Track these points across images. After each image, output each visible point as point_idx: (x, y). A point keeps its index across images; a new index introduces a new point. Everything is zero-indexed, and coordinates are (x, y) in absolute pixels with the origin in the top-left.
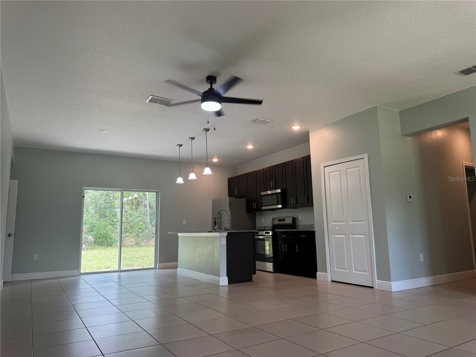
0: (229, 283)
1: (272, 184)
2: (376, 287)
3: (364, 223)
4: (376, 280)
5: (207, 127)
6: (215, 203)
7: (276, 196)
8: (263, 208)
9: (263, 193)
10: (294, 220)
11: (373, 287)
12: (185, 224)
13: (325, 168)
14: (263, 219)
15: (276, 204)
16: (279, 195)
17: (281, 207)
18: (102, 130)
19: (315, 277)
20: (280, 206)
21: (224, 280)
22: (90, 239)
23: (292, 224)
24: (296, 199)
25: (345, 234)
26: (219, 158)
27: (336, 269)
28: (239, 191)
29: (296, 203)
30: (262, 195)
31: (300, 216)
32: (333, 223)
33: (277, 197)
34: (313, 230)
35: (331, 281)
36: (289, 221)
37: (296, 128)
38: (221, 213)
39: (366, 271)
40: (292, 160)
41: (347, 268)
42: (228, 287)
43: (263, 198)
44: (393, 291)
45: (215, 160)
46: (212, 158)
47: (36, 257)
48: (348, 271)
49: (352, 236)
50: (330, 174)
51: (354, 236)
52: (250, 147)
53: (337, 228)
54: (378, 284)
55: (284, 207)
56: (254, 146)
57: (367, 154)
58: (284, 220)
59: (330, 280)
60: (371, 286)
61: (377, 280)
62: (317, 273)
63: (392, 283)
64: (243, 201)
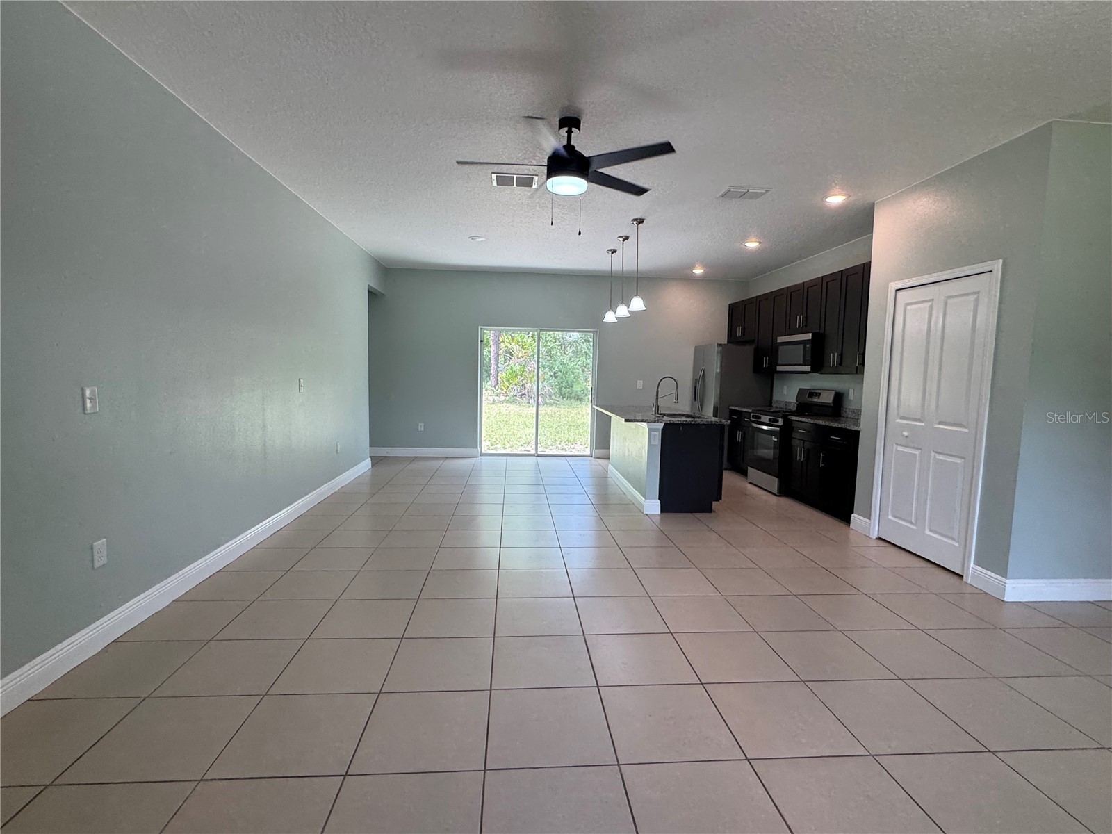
0: (662, 511)
1: (799, 322)
2: (968, 578)
3: (966, 430)
4: (972, 565)
5: (638, 216)
6: (700, 353)
7: (802, 346)
8: (779, 368)
9: (780, 339)
10: (839, 397)
11: (962, 576)
12: (641, 387)
13: (900, 293)
14: (785, 387)
15: (802, 363)
16: (808, 346)
17: (809, 370)
18: (473, 238)
19: (847, 520)
20: (808, 368)
21: (653, 506)
22: (549, 390)
23: (832, 405)
24: (841, 356)
25: (921, 449)
26: (704, 266)
27: (890, 517)
28: (744, 329)
29: (841, 364)
30: (778, 341)
31: (851, 391)
32: (899, 421)
33: (805, 347)
34: (856, 428)
35: (876, 539)
36: (827, 398)
37: (836, 200)
38: (705, 372)
39: (953, 539)
40: (842, 271)
41: (913, 521)
42: (659, 518)
43: (781, 348)
44: (1005, 599)
45: (698, 271)
46: (693, 267)
47: (421, 427)
48: (914, 527)
49: (935, 456)
50: (909, 307)
51: (939, 457)
52: (752, 245)
53: (906, 434)
54: (974, 573)
55: (813, 370)
56: (760, 243)
57: (1001, 260)
58: (818, 395)
59: (874, 535)
60: (960, 573)
61: (974, 564)
62: (852, 515)
63: (1007, 581)
64: (748, 350)
